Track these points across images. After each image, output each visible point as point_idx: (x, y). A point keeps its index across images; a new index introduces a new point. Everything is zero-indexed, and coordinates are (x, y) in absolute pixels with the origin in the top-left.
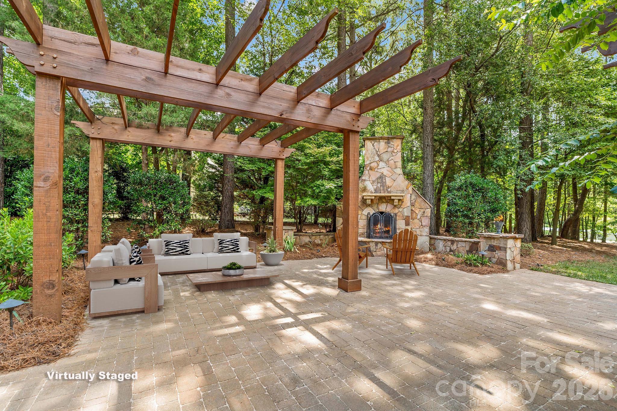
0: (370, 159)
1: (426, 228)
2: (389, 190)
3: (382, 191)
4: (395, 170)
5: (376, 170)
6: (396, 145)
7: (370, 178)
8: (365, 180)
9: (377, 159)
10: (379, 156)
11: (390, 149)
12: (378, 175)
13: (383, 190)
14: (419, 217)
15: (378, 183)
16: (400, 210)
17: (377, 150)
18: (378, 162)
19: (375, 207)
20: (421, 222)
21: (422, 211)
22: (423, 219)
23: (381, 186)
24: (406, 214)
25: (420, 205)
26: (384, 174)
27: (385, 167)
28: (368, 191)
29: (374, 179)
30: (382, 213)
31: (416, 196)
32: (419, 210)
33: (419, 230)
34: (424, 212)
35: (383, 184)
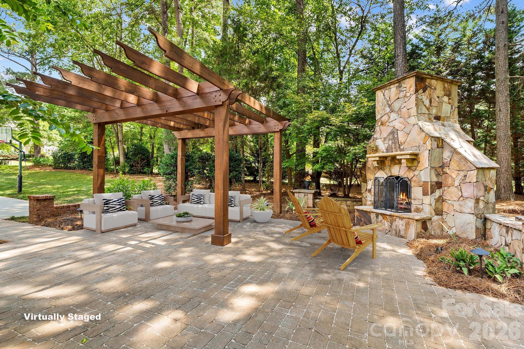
0: (381, 112)
1: (470, 201)
2: (402, 147)
3: (394, 150)
4: (408, 120)
5: (387, 124)
6: (408, 87)
7: (382, 135)
8: (376, 139)
9: (388, 110)
10: (390, 106)
11: (402, 94)
12: (389, 130)
13: (395, 148)
14: (457, 183)
15: (389, 140)
16: (416, 173)
17: (388, 99)
18: (389, 114)
19: (387, 170)
20: (462, 192)
21: (462, 174)
22: (464, 187)
23: (392, 143)
24: (423, 179)
25: (458, 166)
26: (396, 127)
27: (397, 118)
28: (380, 151)
29: (385, 136)
30: (397, 178)
31: (451, 152)
32: (456, 172)
33: (457, 203)
34: (465, 176)
35: (395, 140)
